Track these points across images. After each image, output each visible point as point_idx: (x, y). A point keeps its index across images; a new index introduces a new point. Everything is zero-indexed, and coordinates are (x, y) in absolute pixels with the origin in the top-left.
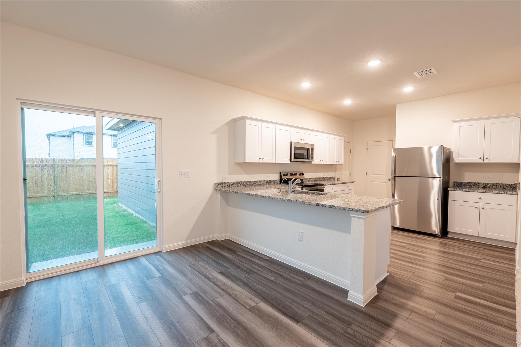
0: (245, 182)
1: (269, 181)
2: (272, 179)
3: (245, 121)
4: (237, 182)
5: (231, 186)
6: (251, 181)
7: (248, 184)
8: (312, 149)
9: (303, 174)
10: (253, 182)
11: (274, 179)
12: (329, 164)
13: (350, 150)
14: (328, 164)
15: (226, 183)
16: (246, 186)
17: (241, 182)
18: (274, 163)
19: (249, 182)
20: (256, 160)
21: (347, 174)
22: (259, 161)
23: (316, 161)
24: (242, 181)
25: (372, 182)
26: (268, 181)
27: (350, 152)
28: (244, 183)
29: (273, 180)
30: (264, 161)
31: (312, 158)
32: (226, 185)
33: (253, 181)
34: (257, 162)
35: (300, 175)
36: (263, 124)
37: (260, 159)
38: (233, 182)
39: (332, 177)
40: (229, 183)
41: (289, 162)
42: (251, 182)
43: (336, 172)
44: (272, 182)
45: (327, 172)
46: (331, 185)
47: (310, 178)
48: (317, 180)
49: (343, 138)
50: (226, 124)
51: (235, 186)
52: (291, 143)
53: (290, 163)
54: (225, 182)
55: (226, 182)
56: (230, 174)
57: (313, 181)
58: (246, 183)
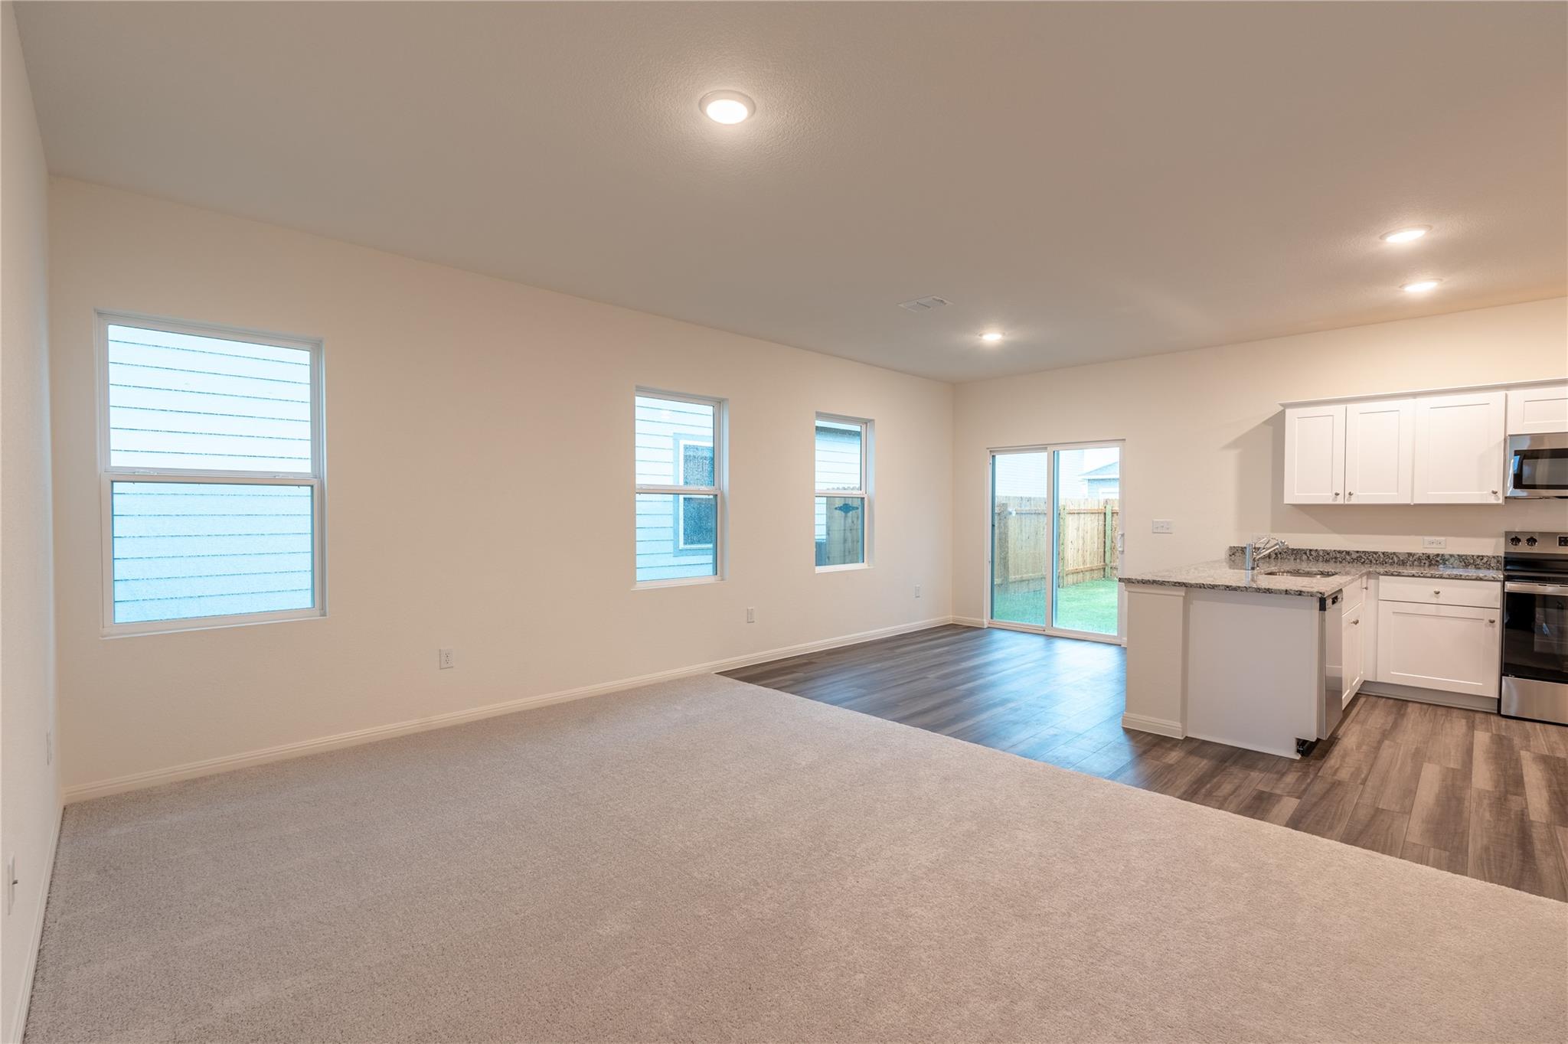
0: (1323, 550)
1: (1438, 555)
3: (1285, 414)
6: (1347, 549)
7: (1336, 558)
10: (1358, 555)
11: (1460, 553)
17: (1311, 550)
19: (1340, 552)
24: (1315, 548)
26: (1429, 557)
28: (1321, 553)
29: (1458, 555)
30: (1354, 501)
33: (1357, 552)
34: (1330, 502)
36: (1353, 406)
37: (1337, 494)
41: (1498, 500)
42: (1348, 553)
44: (1454, 561)
50: (1266, 422)
52: (1505, 440)
53: (1506, 502)
56: (1273, 530)
58: (1328, 554)
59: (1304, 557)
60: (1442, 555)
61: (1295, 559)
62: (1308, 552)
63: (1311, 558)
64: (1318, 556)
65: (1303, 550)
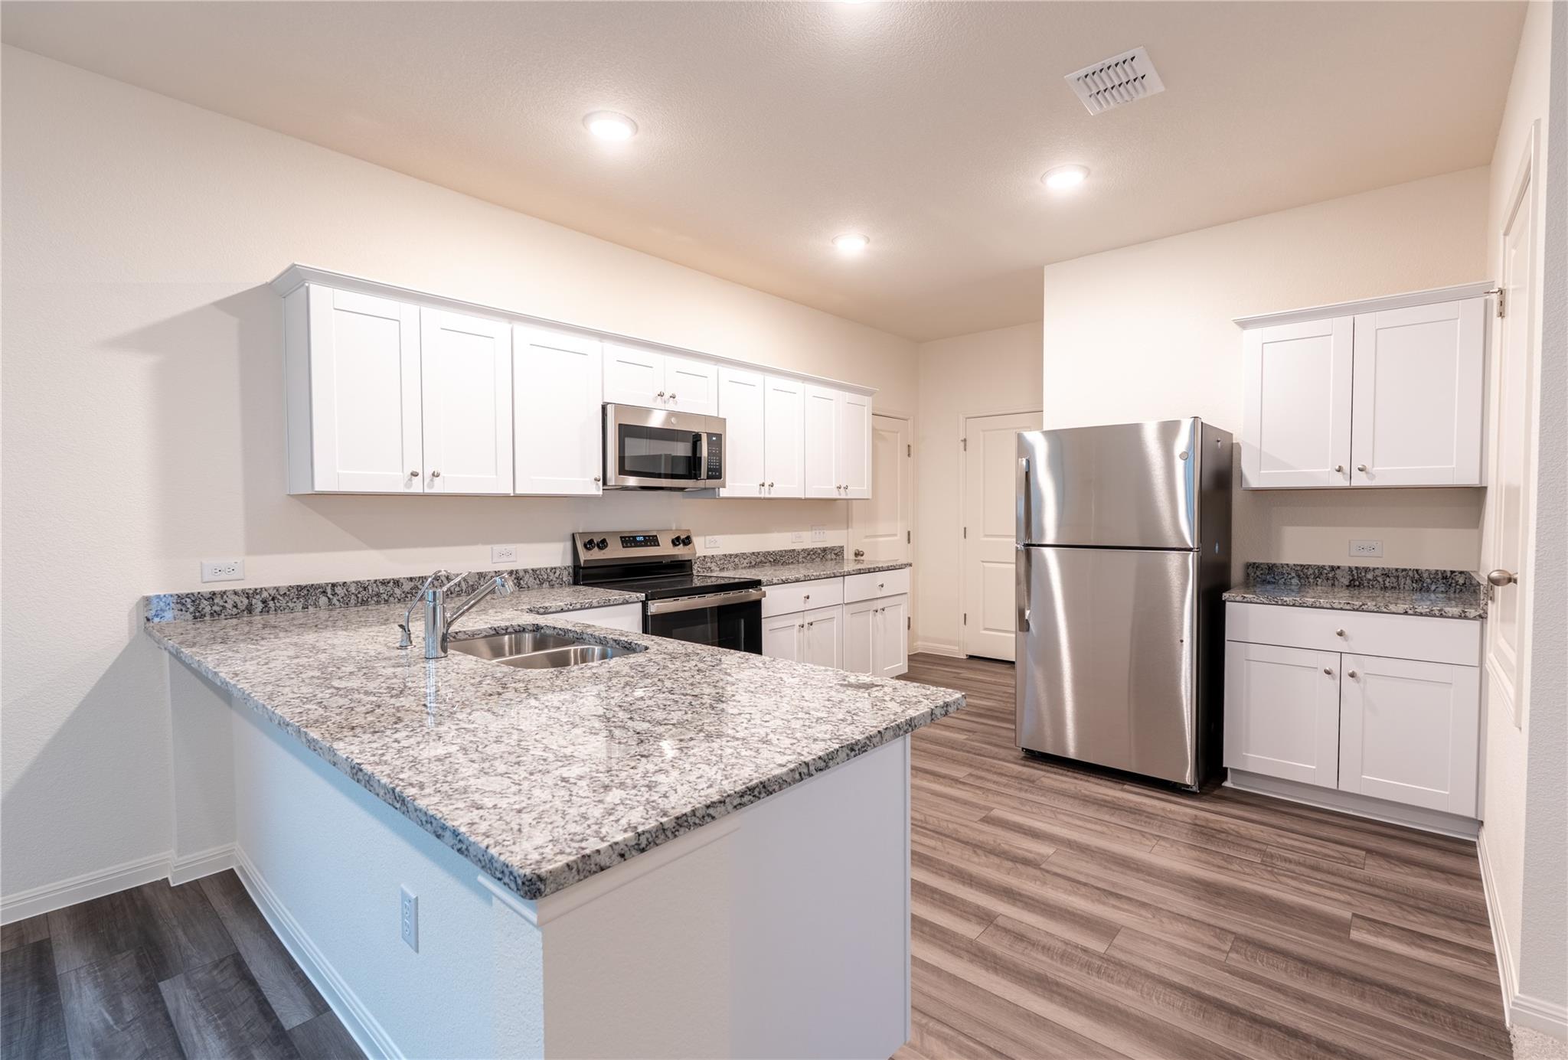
0: (357, 583)
2: (529, 567)
3: (308, 288)
4: (300, 588)
5: (260, 606)
6: (396, 577)
7: (378, 595)
8: (710, 435)
9: (687, 541)
10: (412, 584)
11: (535, 567)
12: (806, 499)
13: (909, 446)
14: (800, 499)
15: (225, 593)
16: (364, 602)
17: (334, 585)
18: (507, 496)
19: (384, 583)
20: (390, 480)
21: (895, 535)
22: (409, 483)
23: (737, 482)
24: (341, 580)
25: (983, 562)
26: (502, 576)
27: (909, 455)
28: (353, 589)
29: (533, 570)
30: (439, 487)
31: (716, 473)
32: (229, 605)
33: (411, 579)
34: (401, 489)
35: (676, 542)
36: (430, 312)
37: (414, 474)
38: (277, 589)
39: (832, 549)
40: (248, 595)
41: (596, 490)
42: (397, 583)
43: (848, 528)
44: (528, 580)
45: (812, 530)
46: (797, 581)
47: (731, 555)
48: (761, 562)
49: (867, 400)
50: (227, 305)
51: (290, 604)
52: (604, 408)
53: (601, 493)
54: (218, 588)
55: (224, 589)
56: (252, 550)
57: (745, 565)
58: (365, 589)
59: (323, 600)
60: (517, 571)
61: (305, 607)
62: (329, 591)
63: (335, 601)
64: (348, 594)
65: (320, 586)
